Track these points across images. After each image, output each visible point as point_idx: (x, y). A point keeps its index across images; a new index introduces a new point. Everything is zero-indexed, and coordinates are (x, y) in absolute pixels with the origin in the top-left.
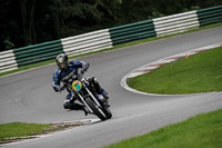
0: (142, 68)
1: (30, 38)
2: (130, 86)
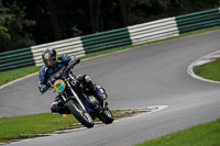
0: (209, 56)
1: (97, 26)
2: (196, 73)
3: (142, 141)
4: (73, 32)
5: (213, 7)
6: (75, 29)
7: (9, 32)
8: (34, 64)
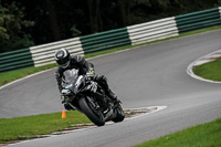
0: (209, 56)
1: (96, 26)
2: (196, 74)
3: (140, 142)
4: (72, 32)
5: (212, 7)
6: (74, 29)
7: (8, 32)
8: (33, 65)
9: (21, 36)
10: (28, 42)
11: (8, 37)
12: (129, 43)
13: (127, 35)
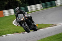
1: (46, 1)
6: (40, 1)
8: (28, 11)
9: (25, 3)
10: (27, 5)
11: (21, 3)
12: (55, 5)
13: (55, 3)
